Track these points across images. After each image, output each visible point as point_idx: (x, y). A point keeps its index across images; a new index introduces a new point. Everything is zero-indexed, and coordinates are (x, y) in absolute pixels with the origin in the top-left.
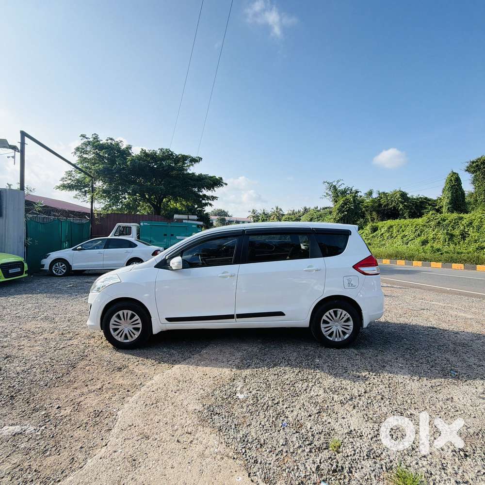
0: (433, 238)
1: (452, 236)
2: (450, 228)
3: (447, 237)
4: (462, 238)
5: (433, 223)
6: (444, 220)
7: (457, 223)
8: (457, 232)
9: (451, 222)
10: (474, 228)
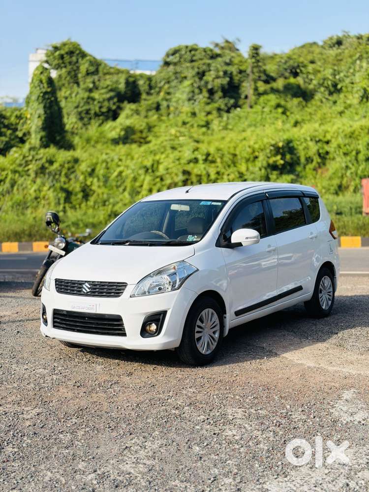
0: (36, 198)
1: (68, 194)
2: (63, 179)
3: (62, 195)
4: (83, 197)
5: (33, 167)
6: (51, 162)
7: (71, 170)
8: (75, 186)
9: (62, 166)
10: (99, 180)
